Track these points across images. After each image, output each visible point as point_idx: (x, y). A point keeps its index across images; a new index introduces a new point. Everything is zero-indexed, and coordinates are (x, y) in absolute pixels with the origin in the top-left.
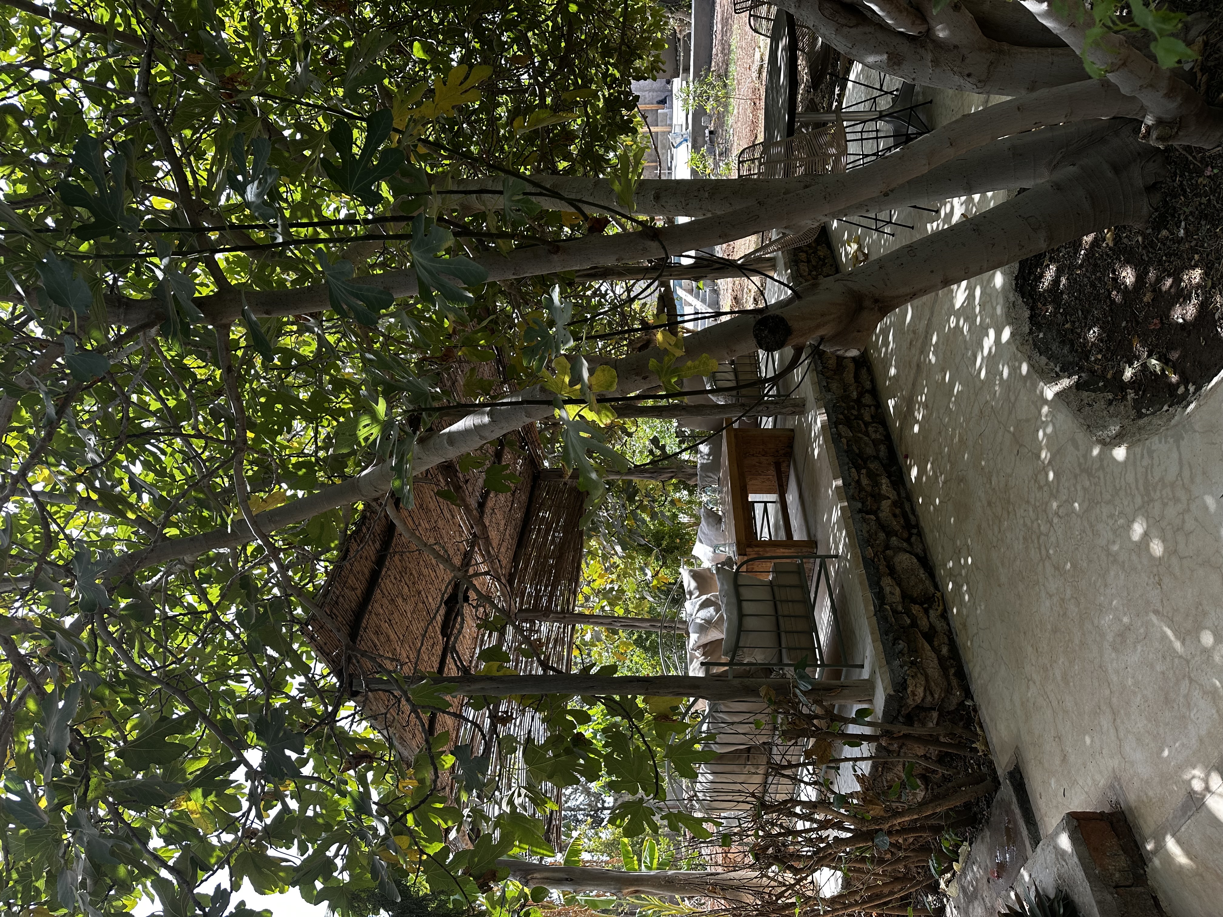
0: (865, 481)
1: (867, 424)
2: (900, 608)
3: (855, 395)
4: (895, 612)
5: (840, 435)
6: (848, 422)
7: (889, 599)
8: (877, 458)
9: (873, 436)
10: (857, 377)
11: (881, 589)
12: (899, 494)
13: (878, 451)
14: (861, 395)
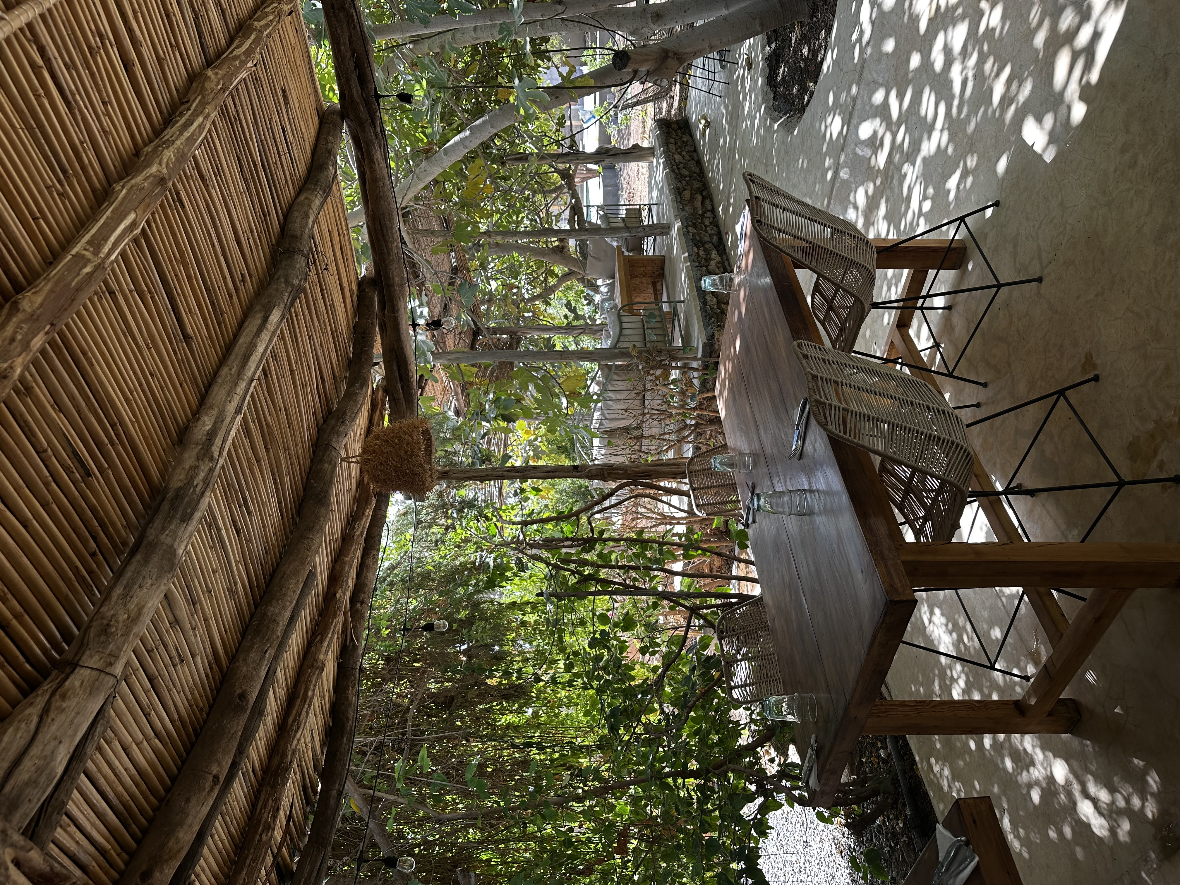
0: (701, 253)
1: (706, 226)
2: (715, 307)
3: (700, 212)
4: (712, 309)
5: (688, 232)
6: (694, 226)
7: (709, 303)
8: (711, 242)
9: (710, 232)
10: (703, 204)
11: (705, 299)
12: (722, 259)
13: (712, 239)
14: (704, 212)
